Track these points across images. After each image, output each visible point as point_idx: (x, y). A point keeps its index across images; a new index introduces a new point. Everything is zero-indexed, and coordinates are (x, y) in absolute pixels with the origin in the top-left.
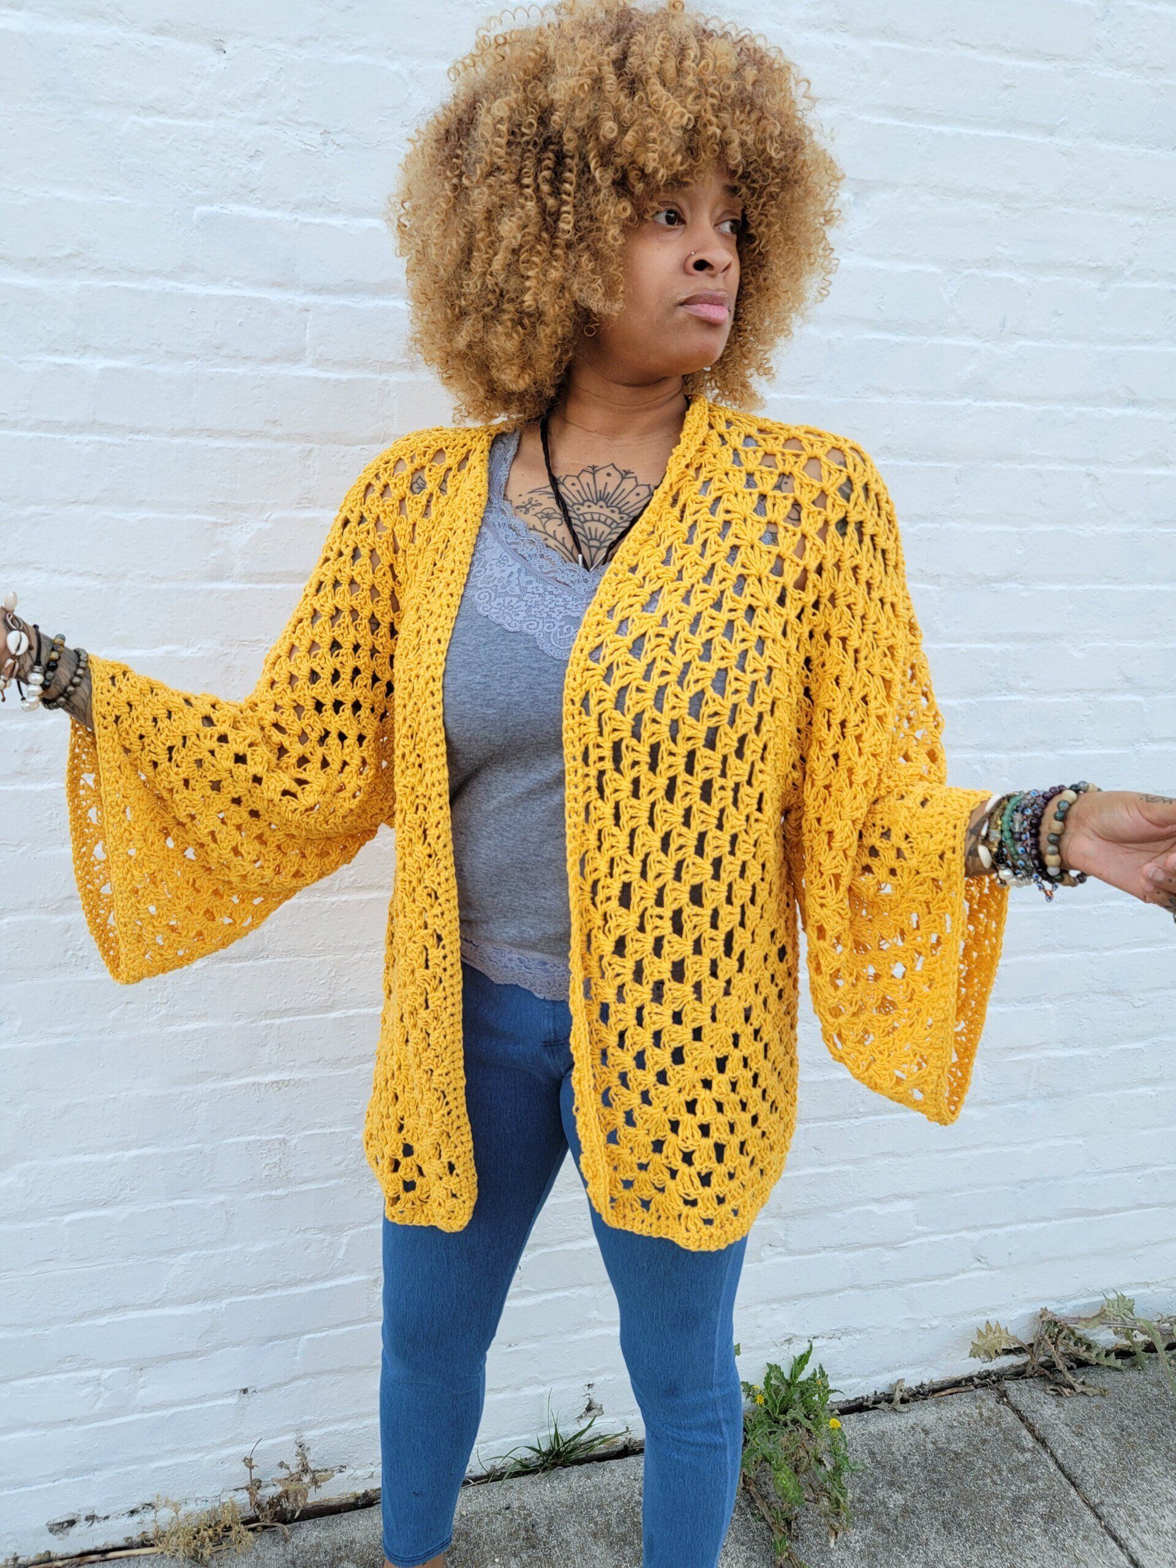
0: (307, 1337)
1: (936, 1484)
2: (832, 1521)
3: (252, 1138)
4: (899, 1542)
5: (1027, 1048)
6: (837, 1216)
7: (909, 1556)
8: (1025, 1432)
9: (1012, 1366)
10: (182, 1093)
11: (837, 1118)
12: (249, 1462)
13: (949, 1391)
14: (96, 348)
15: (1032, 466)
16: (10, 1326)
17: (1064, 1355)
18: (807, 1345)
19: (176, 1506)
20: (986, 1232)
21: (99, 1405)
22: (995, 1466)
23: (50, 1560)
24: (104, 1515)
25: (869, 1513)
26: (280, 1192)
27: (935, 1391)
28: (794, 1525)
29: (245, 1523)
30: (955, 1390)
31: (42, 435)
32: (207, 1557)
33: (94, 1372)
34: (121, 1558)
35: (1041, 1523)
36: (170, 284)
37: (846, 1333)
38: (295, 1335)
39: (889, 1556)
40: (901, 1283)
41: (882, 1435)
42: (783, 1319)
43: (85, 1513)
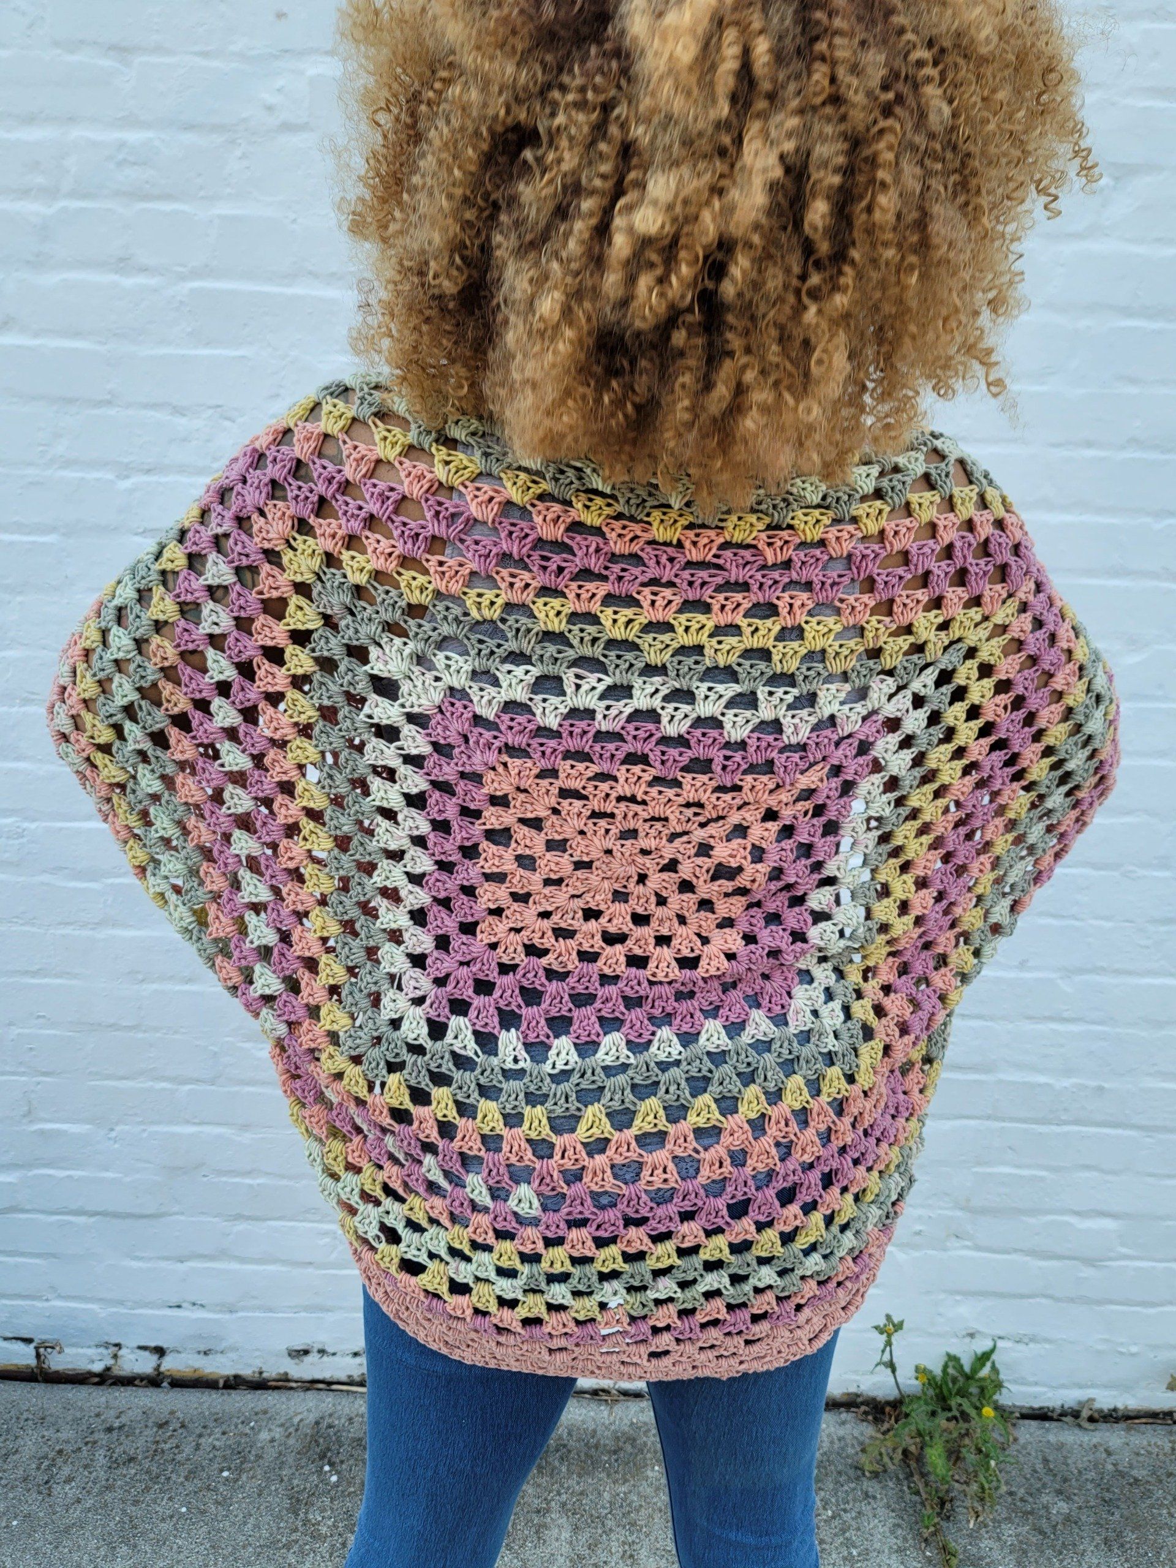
1: (1106, 1502)
4: (1054, 1546)
6: (1032, 1220)
7: (1061, 1561)
11: (1036, 1121)
13: (1144, 1420)
21: (334, 1256)
24: (332, 1352)
25: (1031, 1513)
27: (1128, 1418)
28: (948, 1506)
30: (1151, 1420)
34: (342, 1391)
37: (1033, 1339)
39: (1039, 1557)
40: (1099, 1303)
41: (1060, 1447)
42: (966, 1312)
43: (317, 1346)
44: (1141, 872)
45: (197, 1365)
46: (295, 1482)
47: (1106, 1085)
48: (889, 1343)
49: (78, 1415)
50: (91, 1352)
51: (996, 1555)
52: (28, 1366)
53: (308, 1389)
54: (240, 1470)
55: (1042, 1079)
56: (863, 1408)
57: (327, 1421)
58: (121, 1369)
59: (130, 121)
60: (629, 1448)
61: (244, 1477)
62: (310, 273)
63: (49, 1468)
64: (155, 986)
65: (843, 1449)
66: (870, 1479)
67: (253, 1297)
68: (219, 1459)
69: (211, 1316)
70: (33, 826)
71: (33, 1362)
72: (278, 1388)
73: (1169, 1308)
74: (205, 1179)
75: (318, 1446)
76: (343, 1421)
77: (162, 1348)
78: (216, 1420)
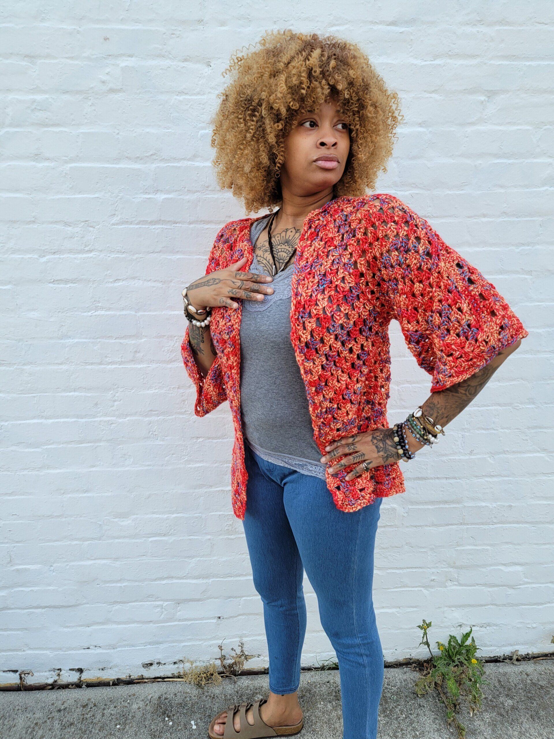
0: (244, 598)
1: (529, 698)
2: (472, 705)
3: (221, 513)
4: (508, 721)
6: (484, 570)
7: (512, 728)
10: (194, 493)
11: (483, 524)
12: (220, 647)
13: (541, 658)
14: (161, 190)
16: (129, 580)
18: (469, 629)
19: (192, 663)
21: (162, 616)
23: (143, 679)
24: (164, 663)
25: (496, 706)
26: (232, 537)
27: (534, 658)
28: (458, 707)
29: (219, 673)
30: (545, 658)
31: (141, 226)
32: (203, 685)
33: (160, 603)
34: (169, 681)
36: (189, 163)
37: (489, 625)
38: (239, 597)
39: (502, 727)
40: (517, 605)
41: (505, 674)
42: (457, 615)
43: (156, 661)
44: (521, 406)
45: (99, 675)
46: (152, 727)
47: (513, 505)
48: (425, 634)
49: (43, 705)
50: (47, 674)
51: (482, 728)
52: (16, 684)
53: (153, 682)
54: (125, 724)
55: (484, 504)
56: (414, 665)
57: (164, 696)
58: (62, 681)
59: (36, 90)
60: (308, 694)
61: (127, 727)
62: (127, 157)
63: (31, 732)
64: (69, 495)
65: (406, 685)
66: (420, 698)
67: (124, 640)
68: (114, 720)
69: (105, 651)
70: (6, 424)
71: (18, 681)
72: (139, 683)
73: (548, 605)
74: (98, 586)
75: (161, 709)
76: (172, 695)
77: (81, 669)
78: (111, 701)
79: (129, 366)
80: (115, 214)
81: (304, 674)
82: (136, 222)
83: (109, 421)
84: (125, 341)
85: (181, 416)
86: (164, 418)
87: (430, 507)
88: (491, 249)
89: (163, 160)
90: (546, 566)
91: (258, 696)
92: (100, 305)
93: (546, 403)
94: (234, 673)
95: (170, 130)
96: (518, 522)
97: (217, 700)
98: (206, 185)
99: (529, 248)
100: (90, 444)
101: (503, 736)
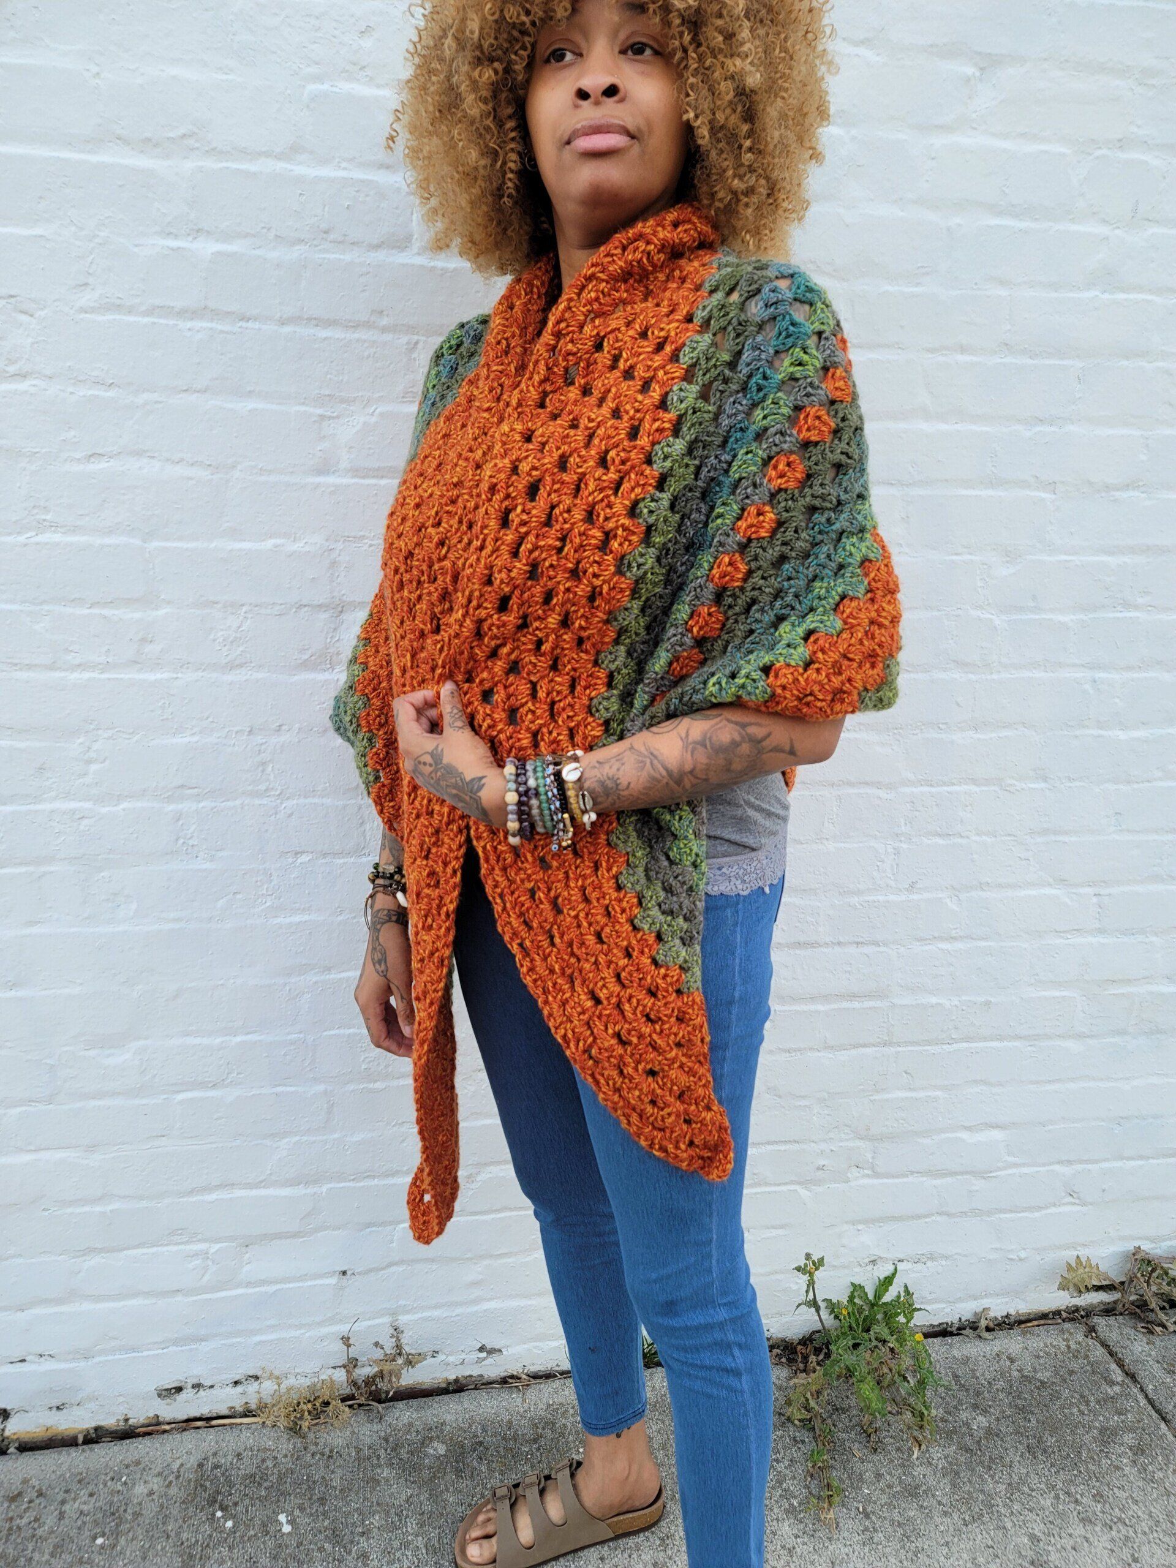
1: (1021, 1409)
2: (916, 1434)
3: (351, 1031)
4: (982, 1463)
5: (1129, 982)
6: (926, 1141)
7: (992, 1477)
8: (1114, 1366)
9: (1101, 1303)
10: (285, 984)
11: (929, 1043)
12: (346, 1341)
13: (1036, 1323)
14: (208, 232)
15: (1161, 364)
16: (125, 1197)
17: (1157, 1294)
18: (892, 1268)
19: (278, 1380)
20: (1079, 1167)
21: (207, 1278)
22: (1082, 1396)
24: (210, 1384)
25: (954, 1431)
26: (378, 1085)
27: (1021, 1322)
29: (343, 1400)
30: (1042, 1322)
31: (156, 320)
32: (305, 1428)
33: (202, 1246)
34: (224, 1425)
35: (1130, 1454)
36: (281, 166)
37: (931, 1257)
38: (391, 1223)
39: (971, 1475)
40: (989, 1213)
41: (966, 1360)
42: (868, 1241)
43: (192, 1381)
44: (1019, 786)
45: (49, 1422)
46: (185, 1536)
47: (992, 1000)
48: (811, 1283)
51: (931, 1481)
53: (185, 1430)
54: (117, 1534)
55: (934, 1000)
57: (212, 1461)
60: (548, 1433)
61: (122, 1541)
62: (119, 138)
67: (111, 1338)
68: (89, 1526)
69: (62, 1365)
72: (149, 1434)
73: (1053, 1210)
74: (46, 1213)
75: (205, 1491)
76: (230, 1458)
77: (5, 1410)
78: (80, 1482)
79: (127, 676)
80: (86, 284)
81: (538, 1386)
82: (143, 308)
83: (74, 812)
84: (116, 612)
85: (257, 802)
86: (213, 804)
87: (821, 1008)
88: (974, 427)
89: (213, 152)
90: (1051, 1127)
91: (435, 1444)
92: (48, 517)
93: (1070, 779)
94: (378, 1397)
95: (230, 77)
96: (1000, 1038)
97: (340, 1461)
98: (324, 226)
99: (1052, 429)
100: (23, 869)
101: (975, 1495)
